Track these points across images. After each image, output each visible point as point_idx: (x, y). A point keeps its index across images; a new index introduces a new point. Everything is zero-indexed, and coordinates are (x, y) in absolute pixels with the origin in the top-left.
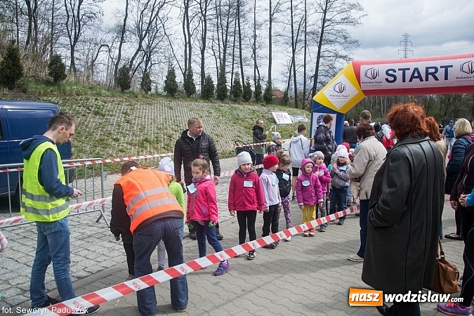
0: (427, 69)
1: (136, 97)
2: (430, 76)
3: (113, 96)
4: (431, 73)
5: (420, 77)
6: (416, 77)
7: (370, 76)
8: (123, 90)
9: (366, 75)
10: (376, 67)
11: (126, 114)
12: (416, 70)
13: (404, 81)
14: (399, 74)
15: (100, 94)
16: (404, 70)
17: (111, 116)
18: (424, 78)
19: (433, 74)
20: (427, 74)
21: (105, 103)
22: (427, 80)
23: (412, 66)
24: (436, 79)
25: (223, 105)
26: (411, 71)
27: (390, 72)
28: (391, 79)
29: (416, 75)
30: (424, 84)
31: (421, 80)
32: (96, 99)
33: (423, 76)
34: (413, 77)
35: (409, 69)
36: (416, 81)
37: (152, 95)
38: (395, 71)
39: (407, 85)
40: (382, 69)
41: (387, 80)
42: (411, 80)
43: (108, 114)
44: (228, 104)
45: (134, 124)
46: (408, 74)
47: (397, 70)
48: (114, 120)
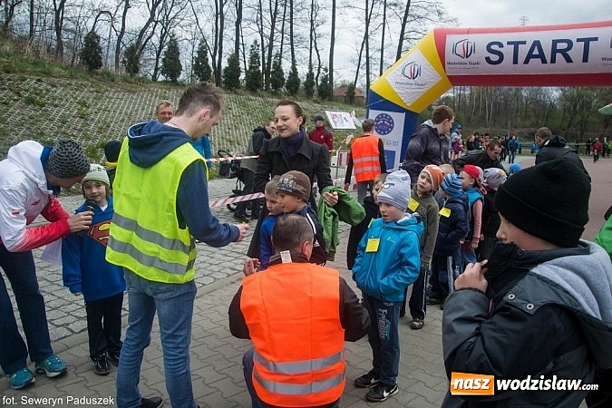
0: (555, 42)
1: (113, 80)
2: (559, 56)
3: (72, 77)
4: (561, 50)
5: (541, 56)
6: (536, 56)
7: (461, 53)
8: (90, 69)
9: (454, 51)
10: (472, 38)
11: (84, 104)
12: (537, 44)
13: (515, 62)
14: (508, 51)
15: (48, 74)
16: (516, 44)
17: (56, 106)
18: (548, 58)
19: (563, 52)
20: (554, 51)
21: (53, 86)
22: (553, 61)
23: (530, 38)
24: (569, 60)
25: (253, 98)
26: (528, 46)
27: (494, 47)
28: (495, 58)
29: (536, 52)
30: (548, 69)
31: (544, 61)
32: (39, 80)
33: (548, 54)
34: (530, 56)
35: (524, 43)
36: (535, 62)
37: (139, 79)
38: (501, 45)
39: (521, 69)
40: (481, 41)
41: (488, 59)
42: (526, 62)
43: (52, 104)
44: (263, 97)
45: (93, 119)
46: (523, 51)
47: (505, 44)
48: (57, 113)
